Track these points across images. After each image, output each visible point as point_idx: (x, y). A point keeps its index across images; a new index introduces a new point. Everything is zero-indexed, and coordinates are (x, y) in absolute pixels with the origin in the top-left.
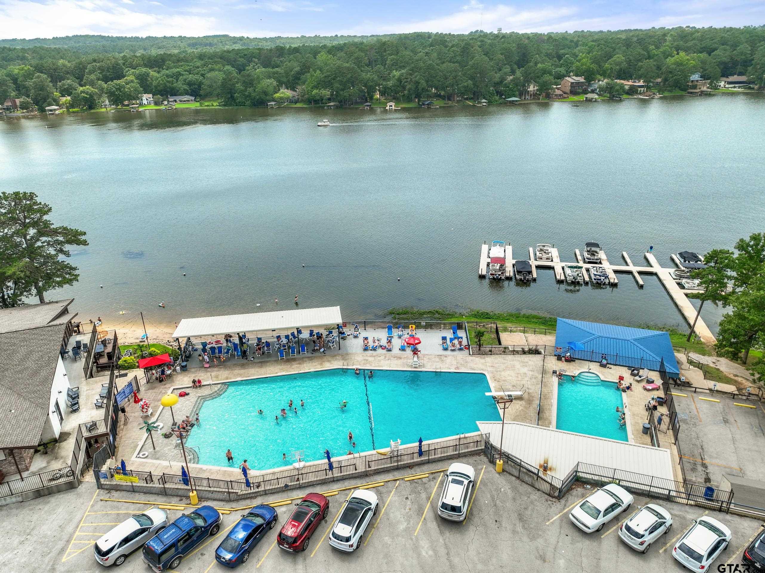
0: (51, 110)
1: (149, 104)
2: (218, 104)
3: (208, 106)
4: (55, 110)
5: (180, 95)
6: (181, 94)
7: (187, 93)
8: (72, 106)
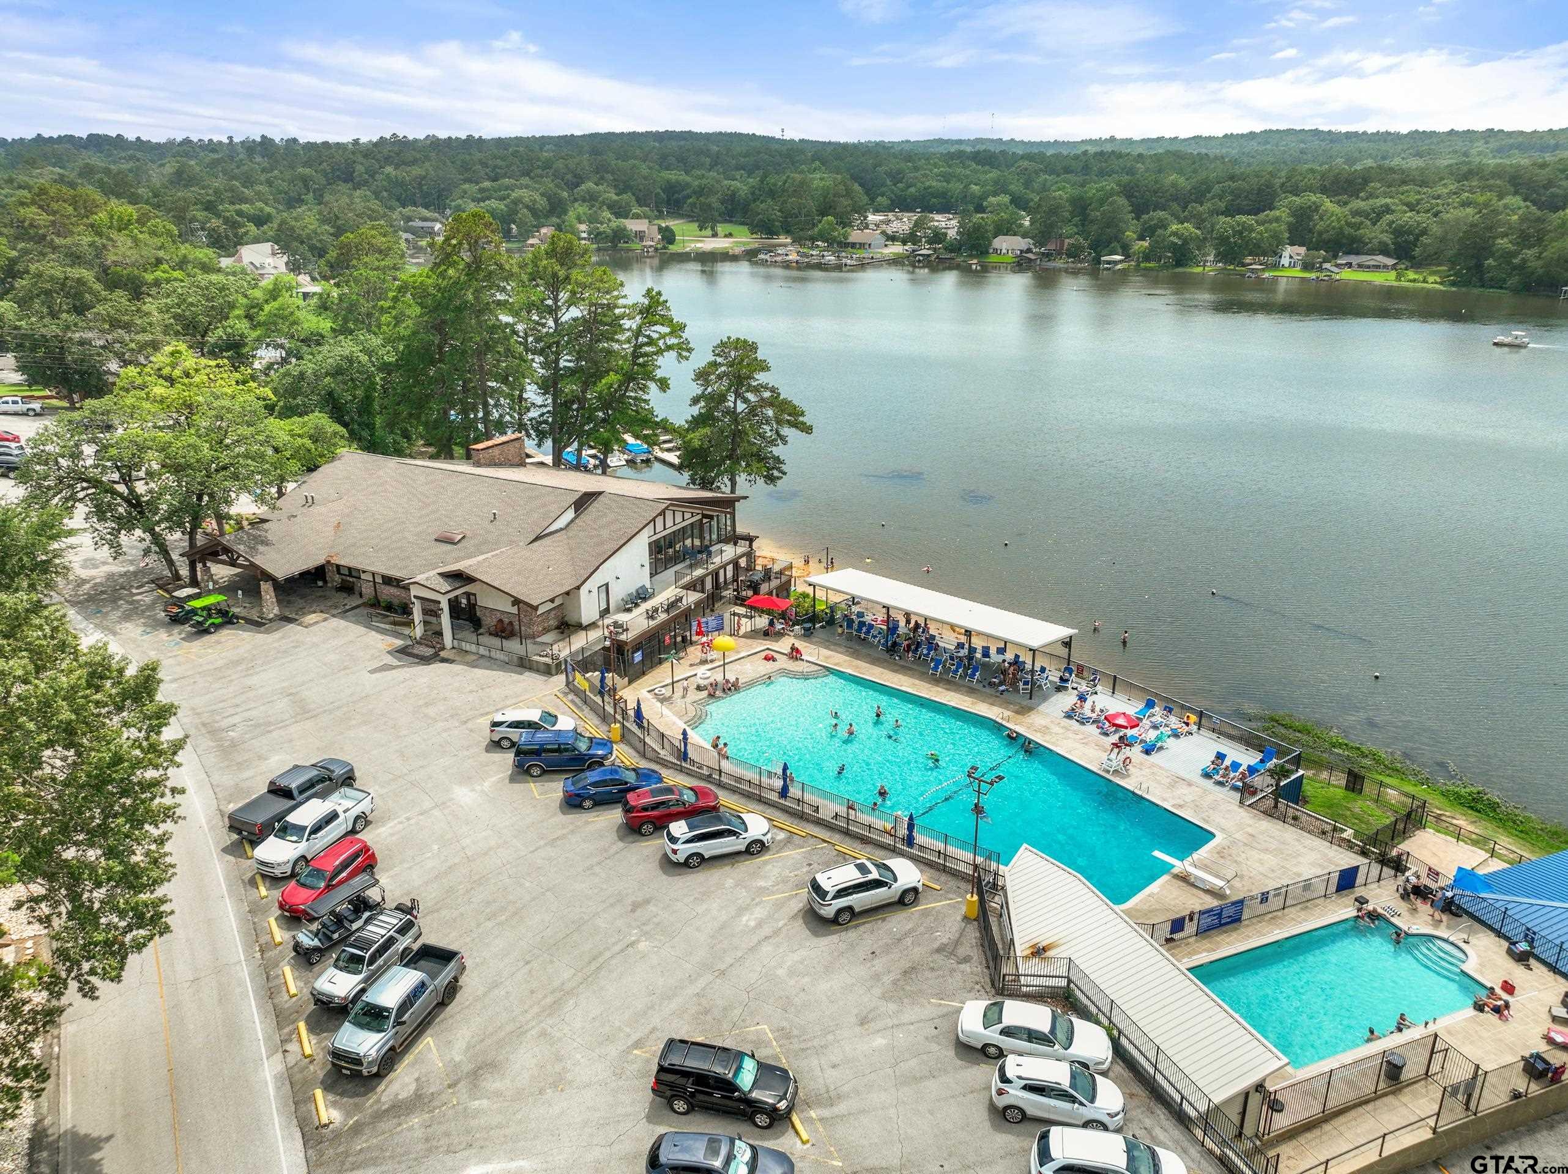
0: (1109, 263)
1: (1292, 266)
2: (1438, 280)
3: (1414, 281)
4: (1116, 263)
5: (1367, 254)
6: (1371, 252)
7: (1384, 251)
8: (1147, 258)
